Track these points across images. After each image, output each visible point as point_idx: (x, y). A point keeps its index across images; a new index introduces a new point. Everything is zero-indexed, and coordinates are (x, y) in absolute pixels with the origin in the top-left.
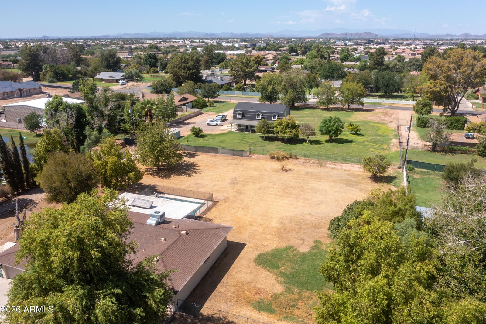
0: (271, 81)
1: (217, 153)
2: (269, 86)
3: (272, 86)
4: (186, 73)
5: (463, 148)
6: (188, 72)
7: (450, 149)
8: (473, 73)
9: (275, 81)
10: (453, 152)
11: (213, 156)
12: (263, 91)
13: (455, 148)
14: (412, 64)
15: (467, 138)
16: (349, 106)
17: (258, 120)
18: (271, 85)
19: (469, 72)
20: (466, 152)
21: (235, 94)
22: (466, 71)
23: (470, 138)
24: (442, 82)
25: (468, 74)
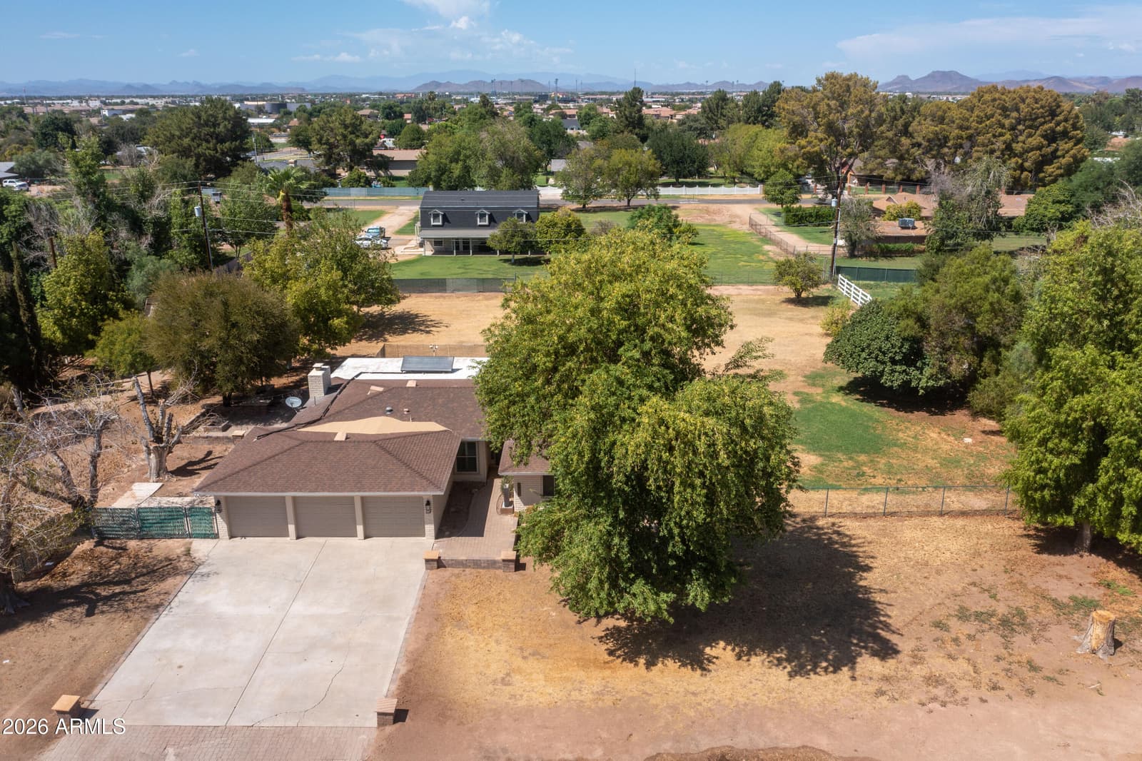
0: (458, 153)
1: (444, 290)
2: (453, 165)
3: (460, 163)
4: (215, 149)
5: (904, 246)
6: (219, 147)
7: (882, 251)
8: (873, 115)
9: (468, 153)
10: (888, 254)
11: (436, 297)
12: (442, 174)
13: (891, 246)
14: (685, 127)
15: (903, 228)
16: (629, 201)
17: (480, 226)
18: (457, 161)
19: (867, 112)
20: (910, 253)
21: (349, 195)
22: (862, 112)
23: (909, 228)
24: (821, 135)
25: (866, 117)
